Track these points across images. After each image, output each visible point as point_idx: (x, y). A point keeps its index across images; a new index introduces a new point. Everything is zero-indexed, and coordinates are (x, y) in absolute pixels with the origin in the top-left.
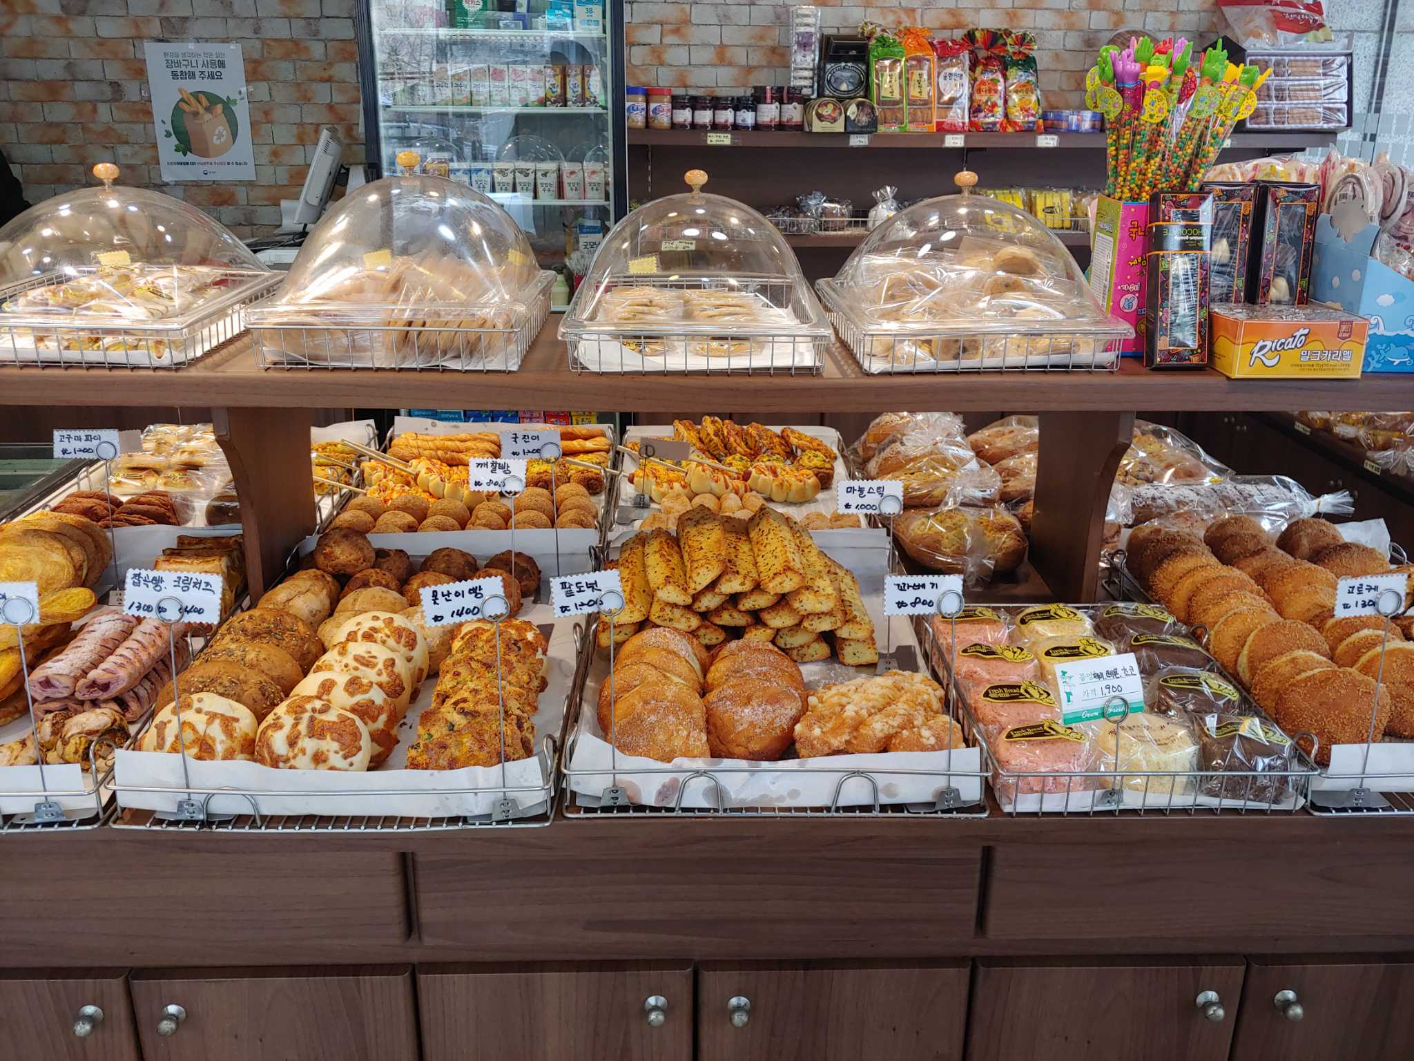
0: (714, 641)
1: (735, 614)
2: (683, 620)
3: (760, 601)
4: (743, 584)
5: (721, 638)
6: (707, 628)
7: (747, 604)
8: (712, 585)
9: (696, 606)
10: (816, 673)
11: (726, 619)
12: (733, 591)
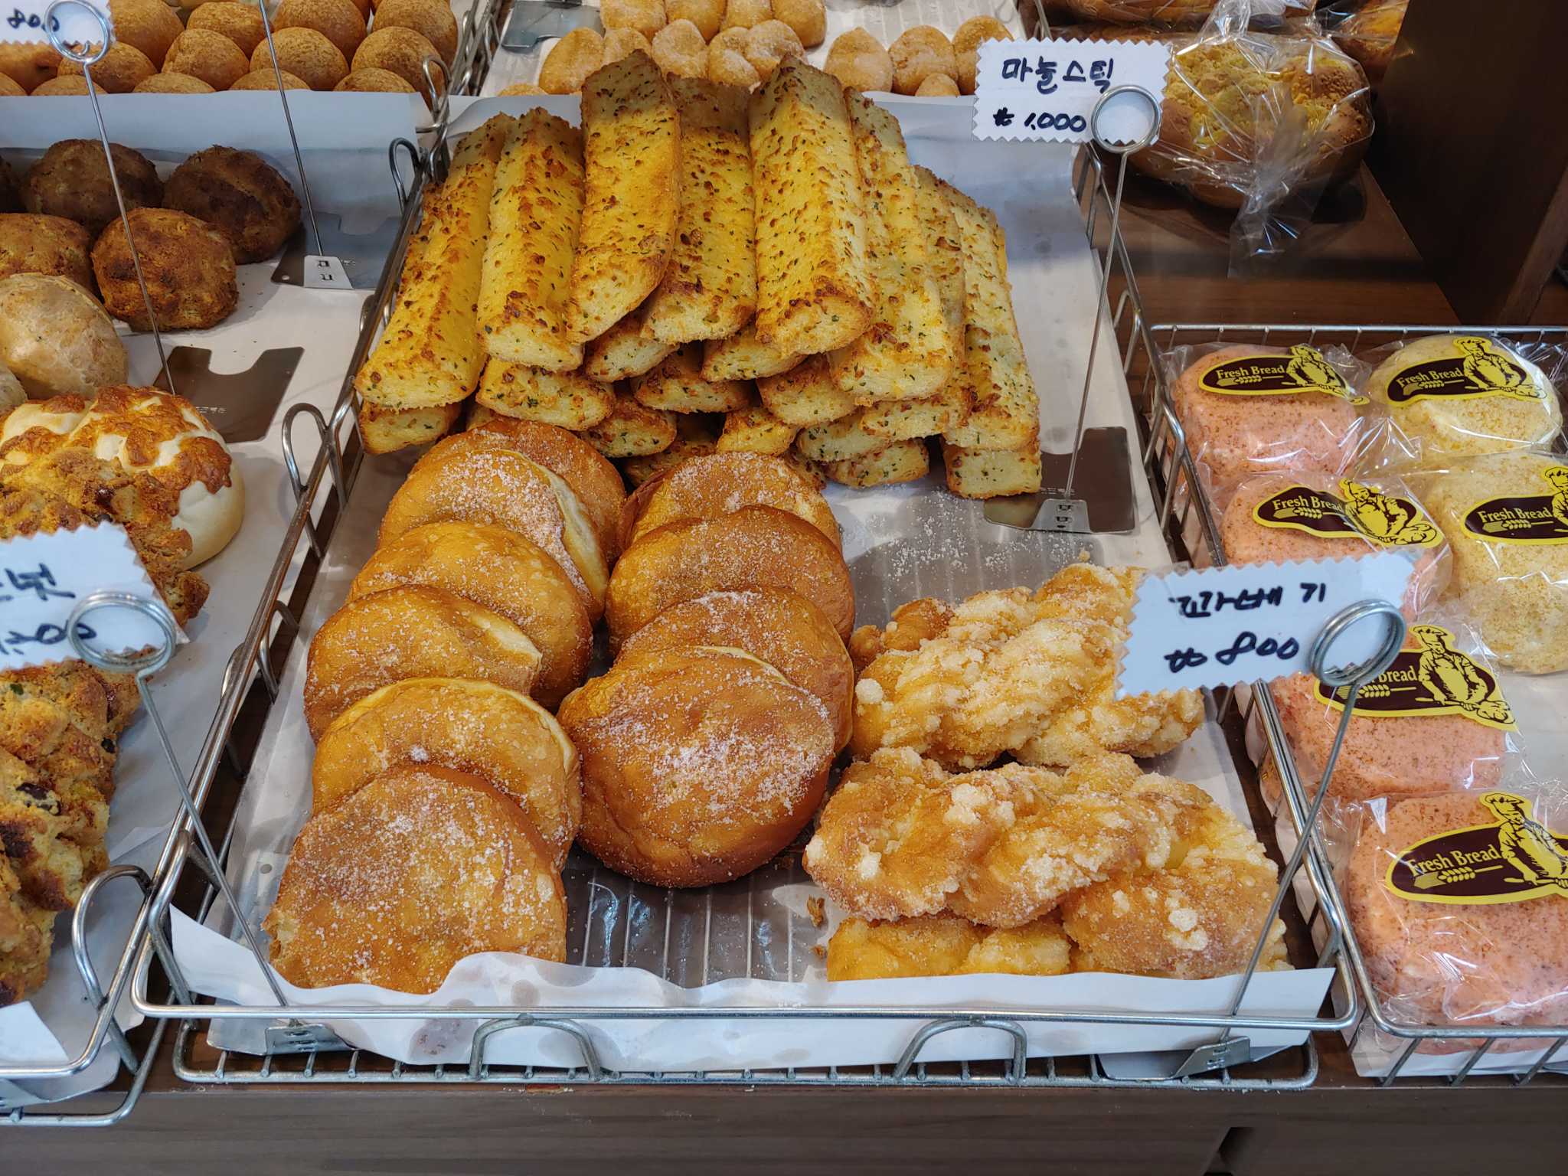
0: (648, 447)
1: (697, 388)
2: (566, 402)
3: (755, 361)
4: (712, 318)
5: (665, 442)
6: (628, 417)
7: (726, 366)
8: (635, 320)
9: (595, 368)
10: (890, 523)
11: (674, 396)
12: (687, 337)
